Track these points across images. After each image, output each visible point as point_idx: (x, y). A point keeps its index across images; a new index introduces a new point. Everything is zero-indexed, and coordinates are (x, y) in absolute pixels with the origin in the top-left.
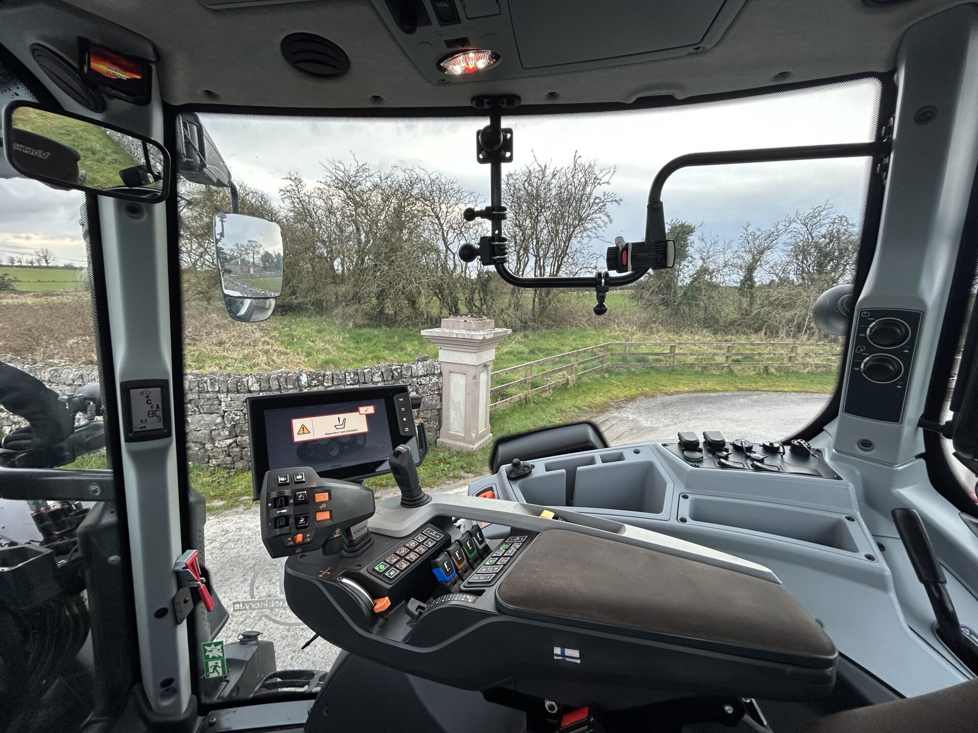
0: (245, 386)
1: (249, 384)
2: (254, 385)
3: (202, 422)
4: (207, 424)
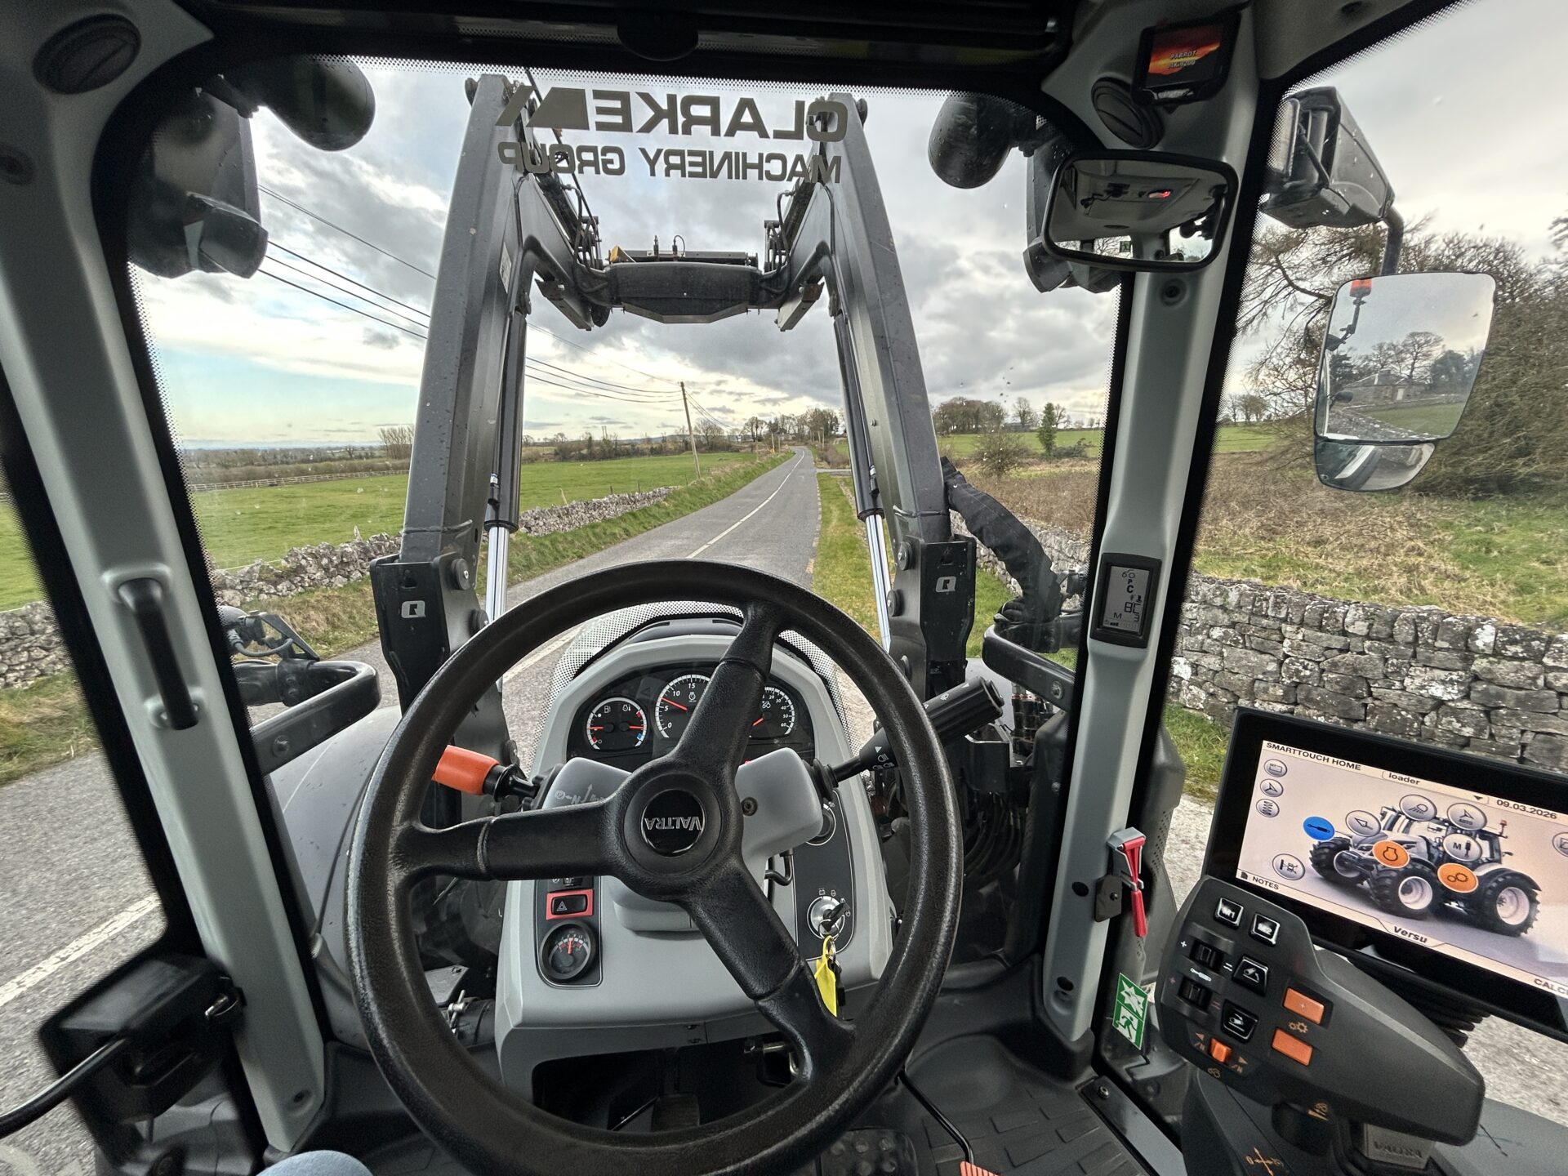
0: (1337, 621)
1: (1346, 620)
2: (1357, 623)
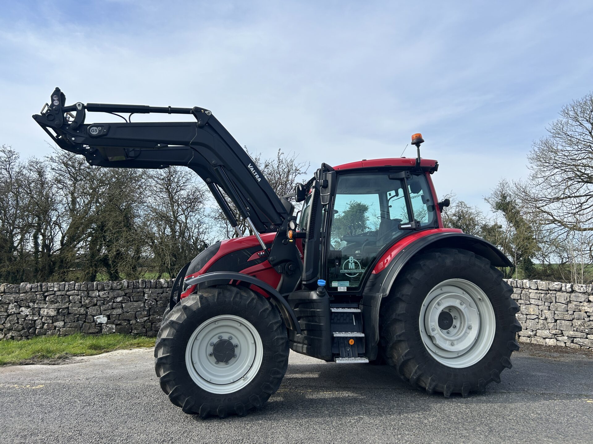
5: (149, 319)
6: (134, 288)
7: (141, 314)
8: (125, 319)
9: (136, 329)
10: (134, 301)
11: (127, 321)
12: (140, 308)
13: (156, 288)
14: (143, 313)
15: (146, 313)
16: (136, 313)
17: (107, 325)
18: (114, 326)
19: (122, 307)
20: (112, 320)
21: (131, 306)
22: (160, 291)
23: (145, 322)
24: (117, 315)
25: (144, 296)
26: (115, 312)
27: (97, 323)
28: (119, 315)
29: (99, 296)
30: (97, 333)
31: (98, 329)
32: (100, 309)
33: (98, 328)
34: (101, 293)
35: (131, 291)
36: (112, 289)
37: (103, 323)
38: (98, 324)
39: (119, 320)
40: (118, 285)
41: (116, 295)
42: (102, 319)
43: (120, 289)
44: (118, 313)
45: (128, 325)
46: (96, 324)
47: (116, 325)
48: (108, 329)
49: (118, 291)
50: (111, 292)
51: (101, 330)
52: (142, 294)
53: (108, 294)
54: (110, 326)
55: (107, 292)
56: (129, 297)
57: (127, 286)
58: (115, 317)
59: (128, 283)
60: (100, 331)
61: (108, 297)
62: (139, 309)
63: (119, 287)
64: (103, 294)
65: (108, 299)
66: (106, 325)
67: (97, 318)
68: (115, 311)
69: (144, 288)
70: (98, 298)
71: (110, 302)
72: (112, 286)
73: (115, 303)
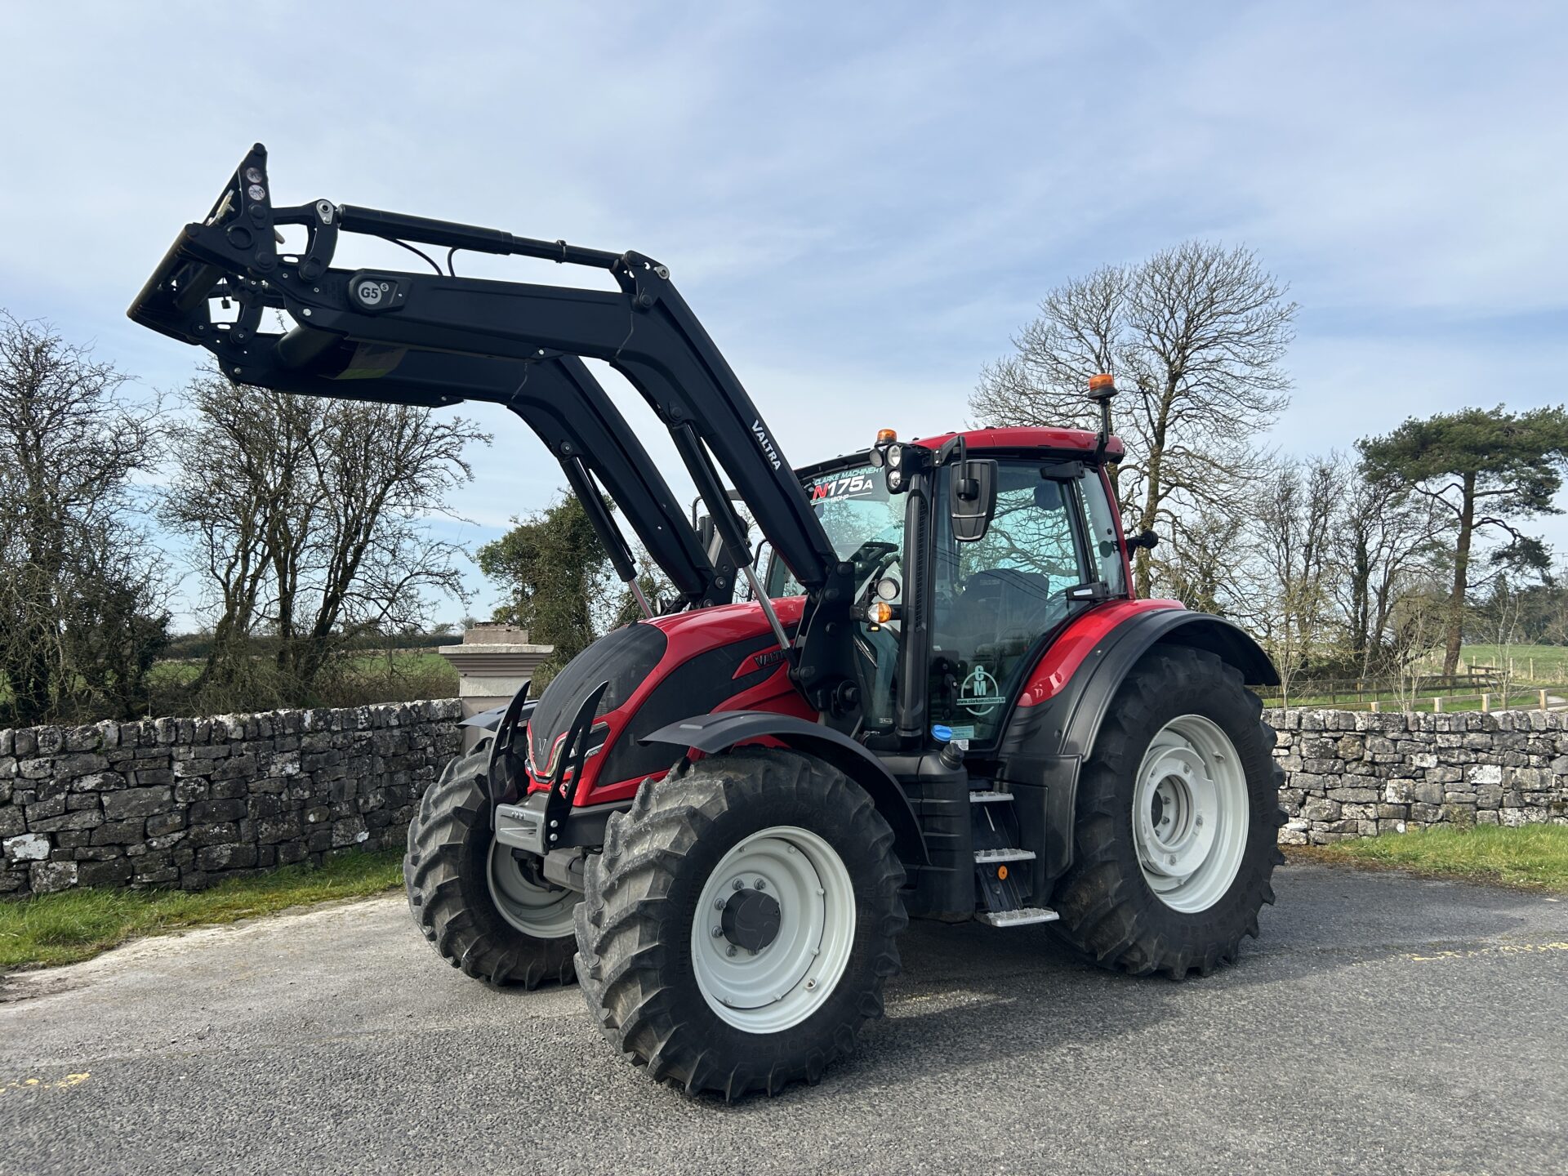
3: (134, 803)
4: (143, 805)
5: (185, 838)
6: (139, 746)
7: (163, 824)
8: (109, 841)
9: (146, 870)
10: (139, 786)
11: (116, 849)
12: (160, 806)
13: (208, 742)
14: (169, 819)
15: (178, 819)
16: (146, 821)
17: (50, 866)
18: (73, 867)
19: (100, 806)
20: (65, 848)
21: (130, 800)
22: (222, 751)
23: (173, 847)
24: (82, 831)
25: (170, 768)
26: (76, 822)
27: (14, 860)
28: (91, 830)
29: (19, 774)
30: (15, 891)
31: (18, 879)
32: (24, 814)
33: (19, 875)
34: (28, 766)
35: (131, 755)
36: (63, 750)
37: (35, 860)
38: (16, 863)
39: (89, 846)
40: (88, 737)
41: (81, 768)
42: (34, 847)
43: (94, 750)
44: (87, 826)
45: (122, 860)
46: (10, 864)
47: (79, 863)
48: (52, 876)
49: (85, 757)
50: (63, 760)
51: (28, 880)
52: (166, 764)
53: (53, 766)
54: (59, 866)
55: (47, 762)
56: (123, 774)
57: (116, 740)
58: (78, 838)
59: (119, 730)
60: (26, 885)
61: (51, 776)
62: (157, 810)
63: (90, 744)
64: (36, 769)
65: (52, 783)
66: (47, 864)
67: (14, 844)
68: (76, 820)
69: (172, 744)
70: (18, 780)
71: (59, 793)
72: (65, 742)
73: (76, 793)
